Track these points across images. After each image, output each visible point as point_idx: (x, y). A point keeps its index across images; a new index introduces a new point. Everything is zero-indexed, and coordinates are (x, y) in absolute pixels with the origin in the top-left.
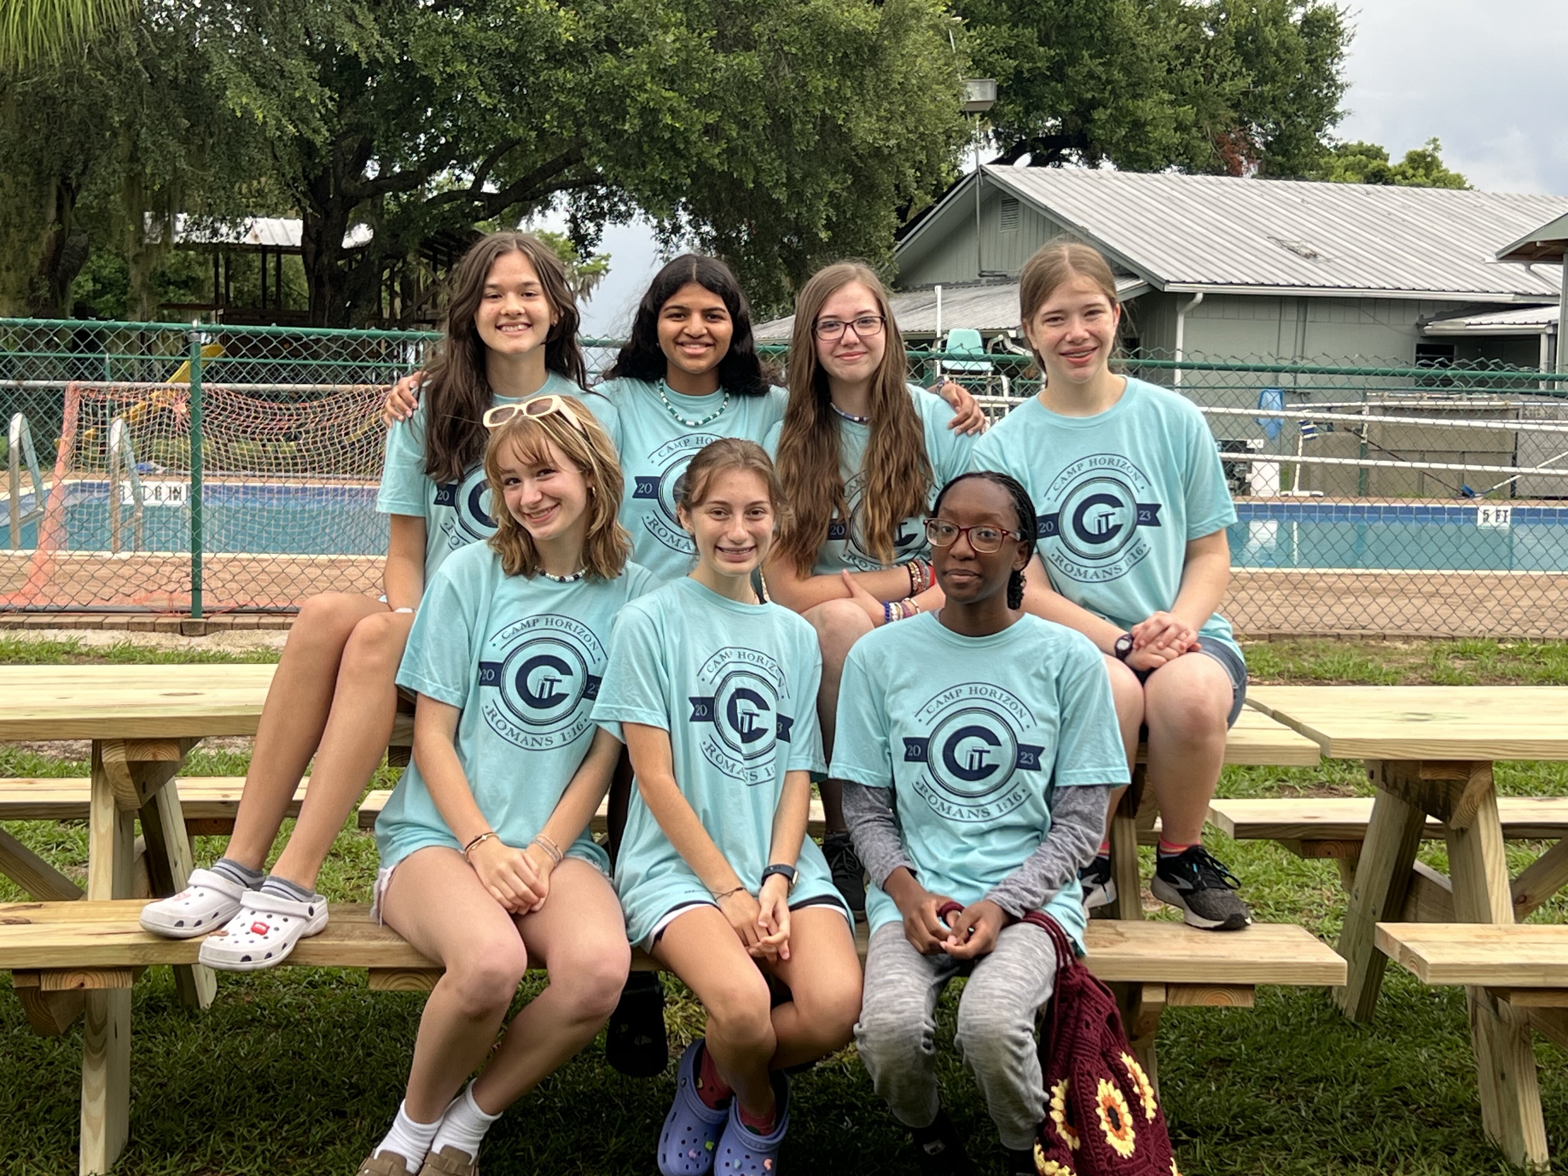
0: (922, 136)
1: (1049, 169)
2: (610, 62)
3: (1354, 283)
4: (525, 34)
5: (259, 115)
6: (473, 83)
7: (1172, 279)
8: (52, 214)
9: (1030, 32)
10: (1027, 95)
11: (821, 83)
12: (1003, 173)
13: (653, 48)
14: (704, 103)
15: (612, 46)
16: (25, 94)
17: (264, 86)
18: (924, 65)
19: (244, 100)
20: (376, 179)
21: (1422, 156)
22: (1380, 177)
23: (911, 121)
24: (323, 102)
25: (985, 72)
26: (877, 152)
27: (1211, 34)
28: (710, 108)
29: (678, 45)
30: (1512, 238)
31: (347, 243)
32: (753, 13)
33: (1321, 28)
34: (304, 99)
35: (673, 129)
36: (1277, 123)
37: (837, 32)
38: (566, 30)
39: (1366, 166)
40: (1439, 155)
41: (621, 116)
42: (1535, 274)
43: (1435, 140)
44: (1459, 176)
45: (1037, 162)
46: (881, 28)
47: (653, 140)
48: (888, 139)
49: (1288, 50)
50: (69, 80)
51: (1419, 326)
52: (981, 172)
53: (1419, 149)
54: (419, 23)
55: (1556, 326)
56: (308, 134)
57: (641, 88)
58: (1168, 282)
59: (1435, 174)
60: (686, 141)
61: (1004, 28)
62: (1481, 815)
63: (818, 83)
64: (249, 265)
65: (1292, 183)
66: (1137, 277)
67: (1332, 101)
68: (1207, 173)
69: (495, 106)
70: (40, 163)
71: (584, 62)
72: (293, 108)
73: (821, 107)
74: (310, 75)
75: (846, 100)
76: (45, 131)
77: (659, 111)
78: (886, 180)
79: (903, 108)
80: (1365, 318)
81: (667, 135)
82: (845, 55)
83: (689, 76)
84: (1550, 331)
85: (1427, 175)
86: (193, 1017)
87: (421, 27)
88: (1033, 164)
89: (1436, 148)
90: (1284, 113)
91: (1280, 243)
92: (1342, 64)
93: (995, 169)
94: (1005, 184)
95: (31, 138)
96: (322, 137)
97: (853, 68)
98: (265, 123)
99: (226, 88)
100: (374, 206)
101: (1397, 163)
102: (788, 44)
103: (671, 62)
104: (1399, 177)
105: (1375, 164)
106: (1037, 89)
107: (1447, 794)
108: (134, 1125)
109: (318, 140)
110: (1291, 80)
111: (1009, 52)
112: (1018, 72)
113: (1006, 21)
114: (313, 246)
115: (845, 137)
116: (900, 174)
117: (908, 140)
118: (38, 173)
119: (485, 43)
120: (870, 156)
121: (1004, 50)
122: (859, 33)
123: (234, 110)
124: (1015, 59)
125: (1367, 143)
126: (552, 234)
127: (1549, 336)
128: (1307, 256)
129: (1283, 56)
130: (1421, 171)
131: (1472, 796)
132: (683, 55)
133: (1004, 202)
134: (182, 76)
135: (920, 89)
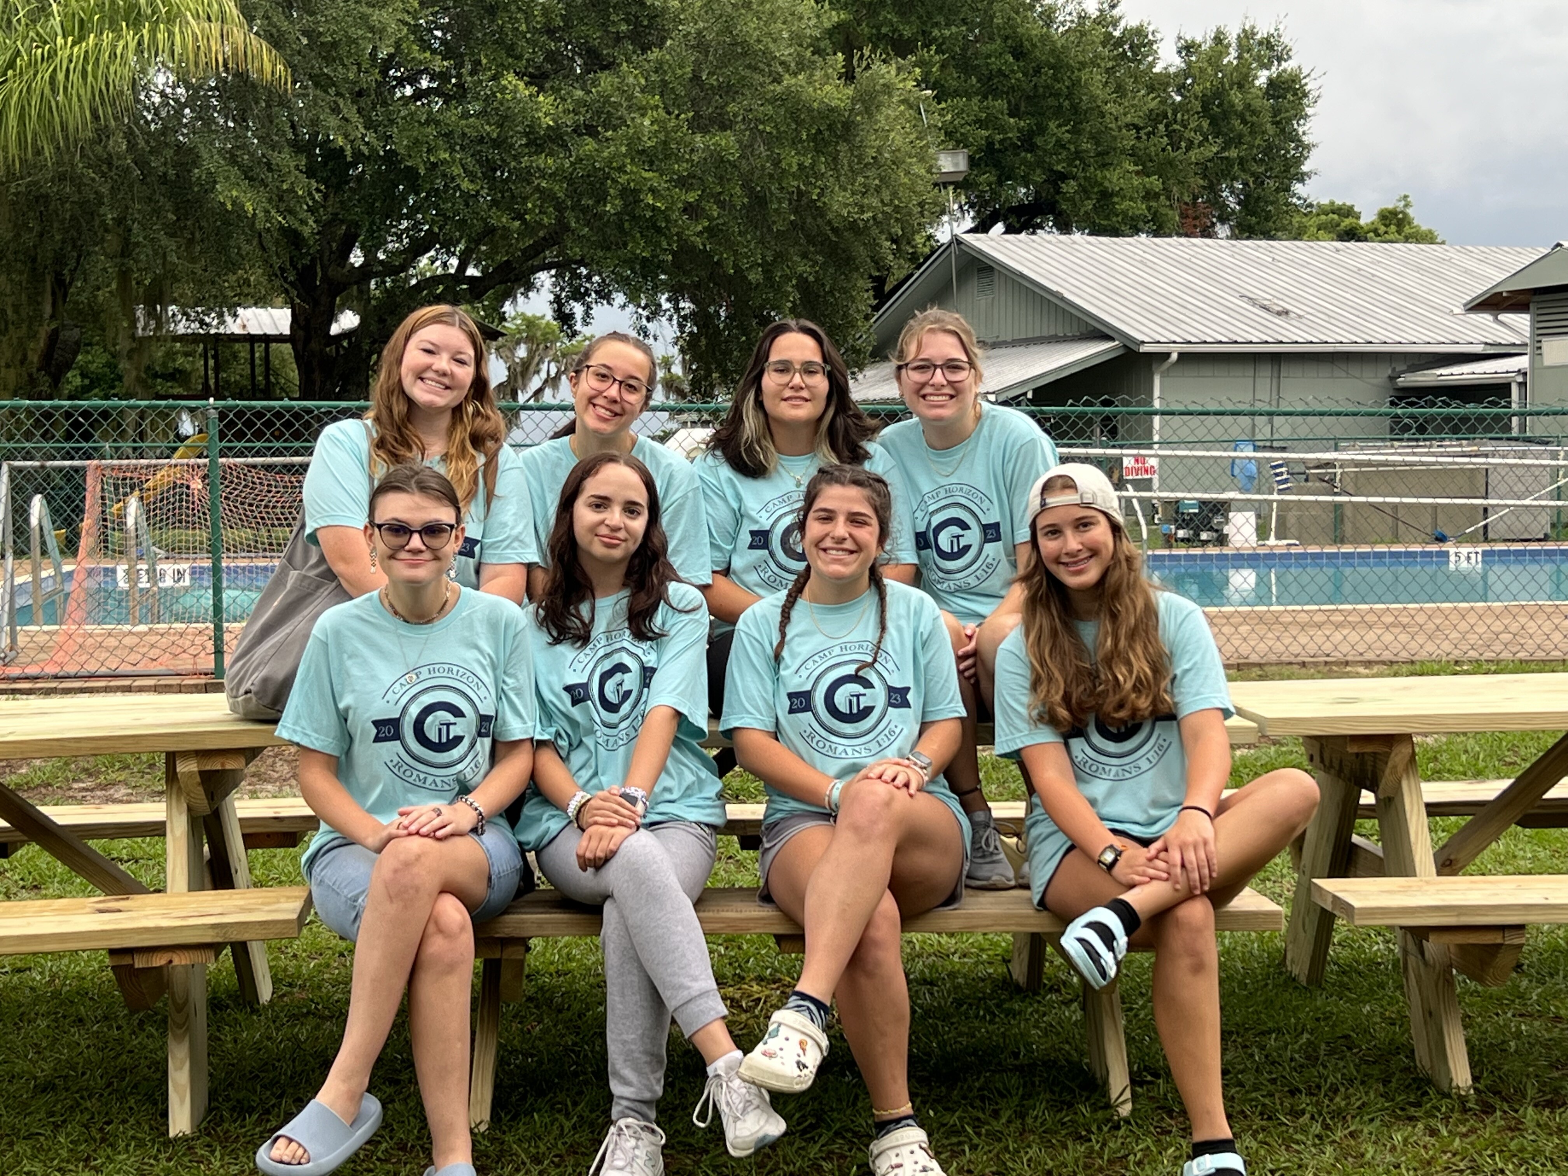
0: (897, 209)
1: (1023, 236)
2: (590, 145)
3: (1325, 339)
4: (504, 120)
5: (249, 207)
6: (457, 170)
7: (1147, 339)
8: (48, 309)
9: (1000, 104)
10: (997, 165)
11: (795, 161)
12: (978, 241)
13: (631, 131)
14: (683, 183)
15: (591, 131)
16: (16, 194)
17: (251, 179)
18: (897, 138)
19: (235, 193)
20: (361, 266)
21: (1394, 213)
22: (1352, 235)
23: (886, 195)
24: (310, 194)
25: (958, 142)
26: (853, 226)
27: (1178, 99)
28: (690, 188)
29: (656, 127)
30: (1479, 288)
31: (335, 329)
32: (727, 93)
33: (1287, 90)
34: (292, 190)
35: (654, 208)
36: (1245, 184)
37: (810, 110)
38: (546, 114)
39: (1338, 225)
40: (1410, 211)
41: (602, 198)
42: (1502, 324)
43: (1406, 197)
44: (1430, 232)
45: (1010, 230)
46: (854, 104)
47: (634, 218)
48: (863, 212)
49: (1254, 113)
50: (62, 177)
51: (1392, 379)
52: (956, 241)
53: (1390, 207)
54: (402, 114)
55: (1525, 374)
56: (296, 225)
57: (621, 169)
58: (1143, 342)
59: (1407, 230)
60: (667, 220)
61: (975, 100)
62: (1405, 784)
63: (792, 160)
64: (235, 356)
65: (1263, 243)
66: (1112, 339)
67: (1299, 161)
68: (1179, 235)
69: (478, 192)
70: (34, 260)
71: (564, 146)
72: (281, 199)
73: (795, 183)
74: (297, 167)
75: (820, 176)
76: (37, 229)
77: (640, 191)
78: (861, 252)
79: (877, 182)
80: (1338, 372)
81: (649, 214)
82: (819, 132)
83: (667, 157)
84: (1520, 379)
85: (1399, 233)
86: (254, 1011)
87: (404, 118)
88: (1008, 231)
89: (1406, 206)
90: (1253, 174)
91: (1253, 301)
92: (1308, 125)
93: (970, 238)
94: (980, 252)
95: (25, 236)
96: (309, 228)
97: (827, 144)
98: (254, 215)
99: (215, 182)
100: (360, 291)
101: (1369, 221)
102: (763, 123)
103: (649, 144)
104: (1372, 234)
105: (1347, 222)
106: (1009, 159)
107: (1374, 766)
108: (213, 1095)
109: (306, 231)
110: (1257, 142)
111: (981, 123)
112: (990, 144)
113: (977, 94)
114: (301, 333)
115: (821, 212)
116: (874, 244)
117: (883, 212)
118: (34, 269)
119: (466, 130)
120: (846, 230)
121: (975, 122)
122: (832, 110)
123: (223, 204)
124: (987, 129)
125: (1339, 202)
126: (534, 316)
127: (1520, 384)
128: (1279, 314)
129: (1249, 118)
130: (1393, 228)
131: (1395, 767)
132: (662, 136)
133: (980, 270)
134: (171, 172)
135: (894, 163)
